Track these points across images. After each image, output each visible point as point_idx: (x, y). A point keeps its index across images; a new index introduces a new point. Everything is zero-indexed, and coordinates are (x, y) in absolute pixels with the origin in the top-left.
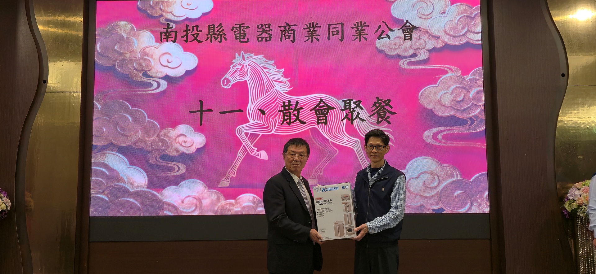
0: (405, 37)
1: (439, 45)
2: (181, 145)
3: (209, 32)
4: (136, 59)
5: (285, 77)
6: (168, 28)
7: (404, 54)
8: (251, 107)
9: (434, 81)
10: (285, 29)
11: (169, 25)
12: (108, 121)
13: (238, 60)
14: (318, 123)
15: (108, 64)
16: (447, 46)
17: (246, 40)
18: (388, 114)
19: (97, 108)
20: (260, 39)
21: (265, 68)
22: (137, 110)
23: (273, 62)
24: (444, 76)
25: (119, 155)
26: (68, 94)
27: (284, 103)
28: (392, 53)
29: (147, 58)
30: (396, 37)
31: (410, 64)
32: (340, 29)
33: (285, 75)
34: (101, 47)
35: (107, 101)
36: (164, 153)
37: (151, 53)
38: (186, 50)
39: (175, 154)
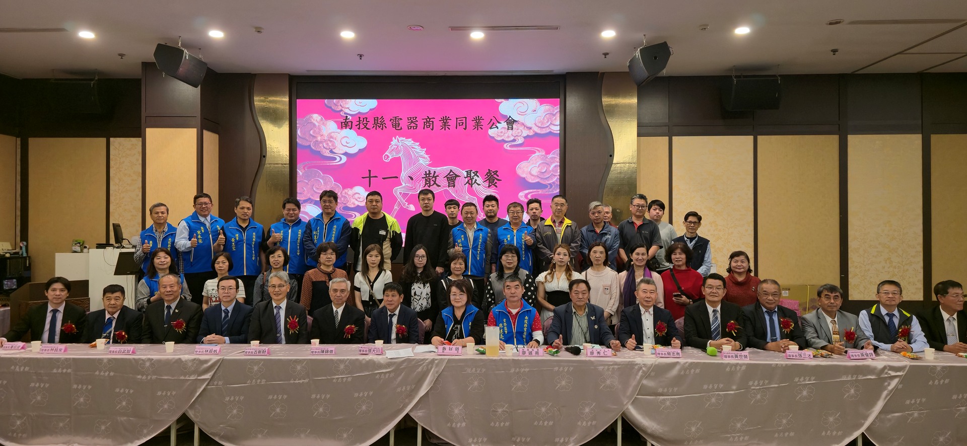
0: (508, 127)
1: (531, 133)
2: (357, 200)
3: (375, 122)
4: (325, 141)
5: (427, 154)
6: (346, 119)
7: (507, 140)
8: (404, 175)
9: (527, 159)
10: (427, 120)
11: (347, 117)
12: (307, 184)
13: (394, 142)
14: (449, 186)
15: (306, 144)
16: (536, 134)
17: (400, 128)
18: (496, 181)
19: (299, 174)
20: (410, 128)
21: (413, 148)
22: (327, 177)
23: (418, 144)
24: (533, 155)
25: (315, 206)
26: (280, 165)
27: (426, 172)
28: (499, 139)
29: (332, 139)
30: (503, 128)
31: (510, 146)
32: (464, 122)
33: (427, 153)
34: (301, 132)
35: (306, 170)
36: (345, 206)
37: (335, 136)
38: (359, 134)
39: (353, 206)
